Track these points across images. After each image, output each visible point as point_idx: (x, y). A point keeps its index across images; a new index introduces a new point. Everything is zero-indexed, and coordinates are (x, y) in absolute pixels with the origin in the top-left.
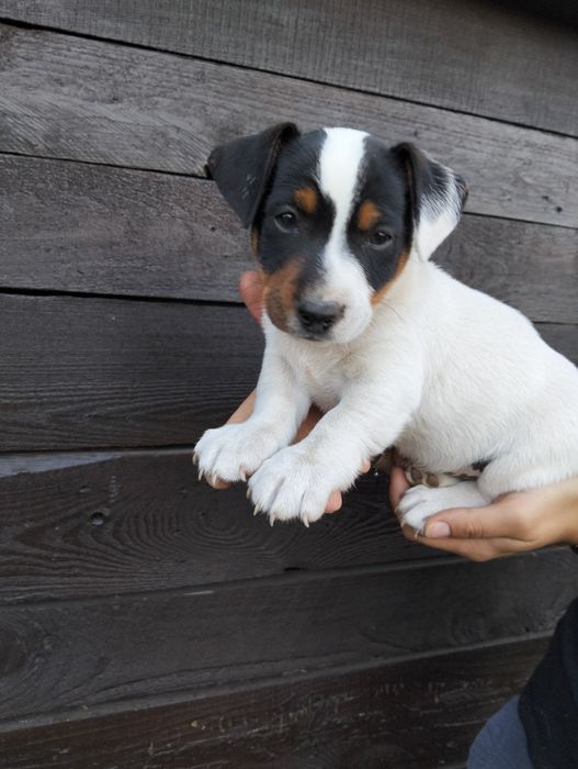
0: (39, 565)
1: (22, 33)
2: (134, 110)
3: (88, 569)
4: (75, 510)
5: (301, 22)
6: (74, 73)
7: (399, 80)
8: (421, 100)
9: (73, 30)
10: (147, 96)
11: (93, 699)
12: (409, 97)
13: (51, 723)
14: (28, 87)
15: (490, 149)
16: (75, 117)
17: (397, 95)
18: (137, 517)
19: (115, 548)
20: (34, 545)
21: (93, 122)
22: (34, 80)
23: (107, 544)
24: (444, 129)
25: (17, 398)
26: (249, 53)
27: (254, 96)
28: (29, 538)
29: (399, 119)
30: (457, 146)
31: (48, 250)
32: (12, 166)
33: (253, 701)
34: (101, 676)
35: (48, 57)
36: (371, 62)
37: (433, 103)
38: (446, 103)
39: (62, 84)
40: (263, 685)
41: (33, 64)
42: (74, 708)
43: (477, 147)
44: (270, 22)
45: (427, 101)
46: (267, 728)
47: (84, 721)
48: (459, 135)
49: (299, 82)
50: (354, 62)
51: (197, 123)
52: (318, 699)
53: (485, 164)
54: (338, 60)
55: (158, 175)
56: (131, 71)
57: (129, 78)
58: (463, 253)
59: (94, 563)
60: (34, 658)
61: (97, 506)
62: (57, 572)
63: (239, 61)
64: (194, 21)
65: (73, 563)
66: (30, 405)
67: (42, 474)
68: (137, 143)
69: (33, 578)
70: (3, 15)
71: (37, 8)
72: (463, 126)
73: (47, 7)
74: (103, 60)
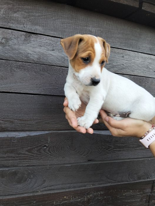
0: (31, 157)
1: (33, 35)
2: (57, 53)
3: (42, 159)
4: (40, 145)
5: (96, 31)
6: (44, 44)
7: (119, 44)
8: (125, 49)
9: (44, 34)
10: (60, 49)
11: (41, 190)
12: (122, 48)
13: (32, 195)
14: (34, 47)
15: (141, 60)
16: (44, 54)
17: (119, 48)
18: (54, 146)
19: (48, 154)
20: (30, 153)
21: (48, 55)
22: (35, 46)
23: (47, 153)
24: (130, 55)
25: (28, 118)
28: (29, 151)
29: (119, 53)
30: (133, 59)
31: (37, 85)
32: (29, 65)
33: (79, 192)
34: (44, 184)
35: (39, 41)
36: (113, 40)
37: (127, 49)
38: (131, 49)
39: (41, 47)
40: (82, 188)
41: (35, 42)
42: (37, 192)
43: (138, 59)
44: (89, 31)
45: (126, 49)
46: (82, 199)
47: (39, 195)
48: (133, 57)
50: (109, 40)
52: (95, 193)
53: (140, 64)
55: (62, 67)
56: (57, 43)
57: (56, 45)
59: (44, 157)
60: (29, 179)
61: (45, 144)
62: (35, 159)
64: (72, 32)
65: (39, 157)
66: (31, 120)
67: (33, 136)
68: (58, 60)
69: (30, 160)
70: (29, 31)
71: (36, 29)
72: (135, 55)
73: (39, 29)
74: (51, 41)
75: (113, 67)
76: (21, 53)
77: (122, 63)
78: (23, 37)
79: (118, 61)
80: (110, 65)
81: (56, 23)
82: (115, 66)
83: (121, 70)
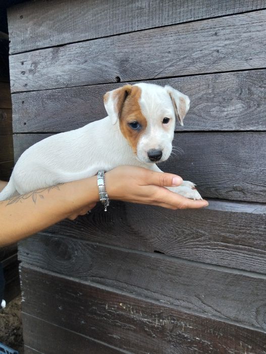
0: (72, 224)
1: (61, 48)
2: (91, 64)
3: (85, 230)
5: (151, 3)
6: (74, 57)
7: (205, 9)
8: (220, 15)
12: (212, 16)
13: (77, 281)
14: (63, 65)
16: (75, 71)
21: (80, 71)
22: (64, 62)
24: (234, 25)
26: (130, 26)
27: (133, 43)
29: (205, 29)
30: (244, 33)
32: (59, 92)
33: (143, 306)
34: (91, 271)
35: (67, 53)
36: (188, 7)
37: (228, 13)
39: (71, 61)
41: (64, 57)
44: (138, 9)
46: (150, 321)
48: (245, 26)
49: (151, 30)
51: (112, 61)
54: (170, 13)
55: (98, 85)
56: (90, 49)
57: (89, 52)
58: (251, 93)
63: (127, 31)
64: (109, 22)
65: (82, 226)
68: (93, 75)
69: (71, 228)
70: (56, 45)
71: (64, 38)
72: (249, 19)
73: (67, 37)
74: (82, 49)
75: (193, 63)
76: (49, 78)
77: (215, 48)
78: (51, 54)
79: (204, 47)
80: (185, 61)
81: (87, 18)
82: (197, 59)
83: (214, 63)
